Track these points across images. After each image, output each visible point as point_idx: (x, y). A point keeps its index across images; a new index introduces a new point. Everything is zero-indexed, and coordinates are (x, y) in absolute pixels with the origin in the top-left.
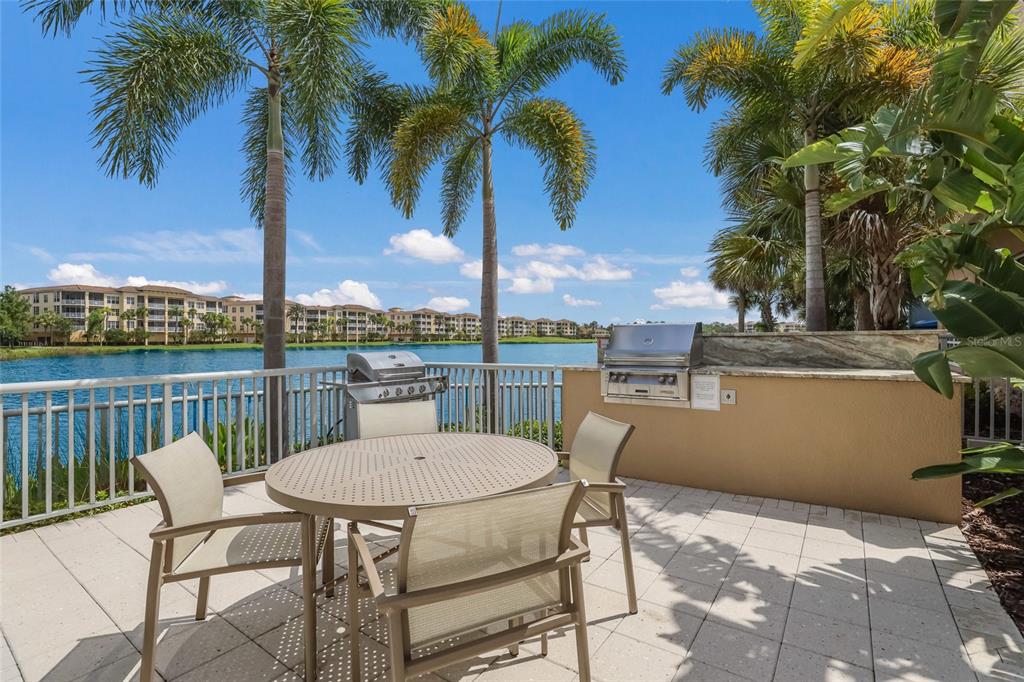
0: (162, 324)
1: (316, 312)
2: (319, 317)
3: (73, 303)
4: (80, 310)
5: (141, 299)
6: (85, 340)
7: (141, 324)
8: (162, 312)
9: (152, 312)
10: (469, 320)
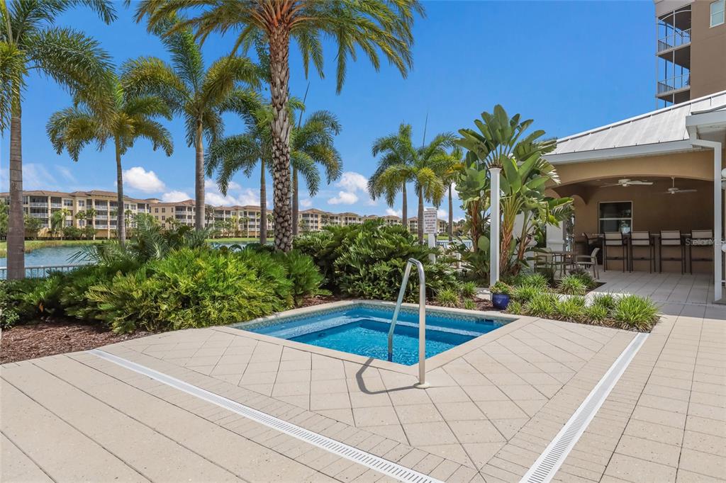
0: (105, 223)
1: (221, 212)
2: (225, 216)
3: (39, 205)
4: (44, 211)
5: (89, 202)
6: (49, 236)
7: (90, 222)
8: (106, 213)
9: (99, 213)
10: (350, 219)
